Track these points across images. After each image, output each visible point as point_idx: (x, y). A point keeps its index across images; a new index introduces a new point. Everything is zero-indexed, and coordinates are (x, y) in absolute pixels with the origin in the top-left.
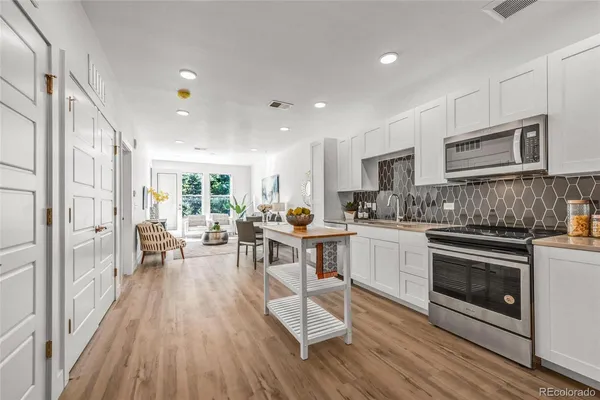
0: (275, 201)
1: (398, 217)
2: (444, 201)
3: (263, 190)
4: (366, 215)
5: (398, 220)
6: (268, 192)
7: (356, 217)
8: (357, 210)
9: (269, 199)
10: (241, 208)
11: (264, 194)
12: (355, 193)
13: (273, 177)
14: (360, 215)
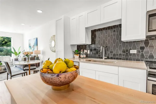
0: (36, 49)
1: (104, 57)
2: (131, 49)
3: (29, 44)
4: (85, 56)
5: (104, 59)
6: (32, 46)
7: (80, 57)
8: (80, 54)
9: (32, 49)
10: (18, 53)
11: (30, 47)
12: (78, 46)
13: (34, 39)
14: (82, 56)
